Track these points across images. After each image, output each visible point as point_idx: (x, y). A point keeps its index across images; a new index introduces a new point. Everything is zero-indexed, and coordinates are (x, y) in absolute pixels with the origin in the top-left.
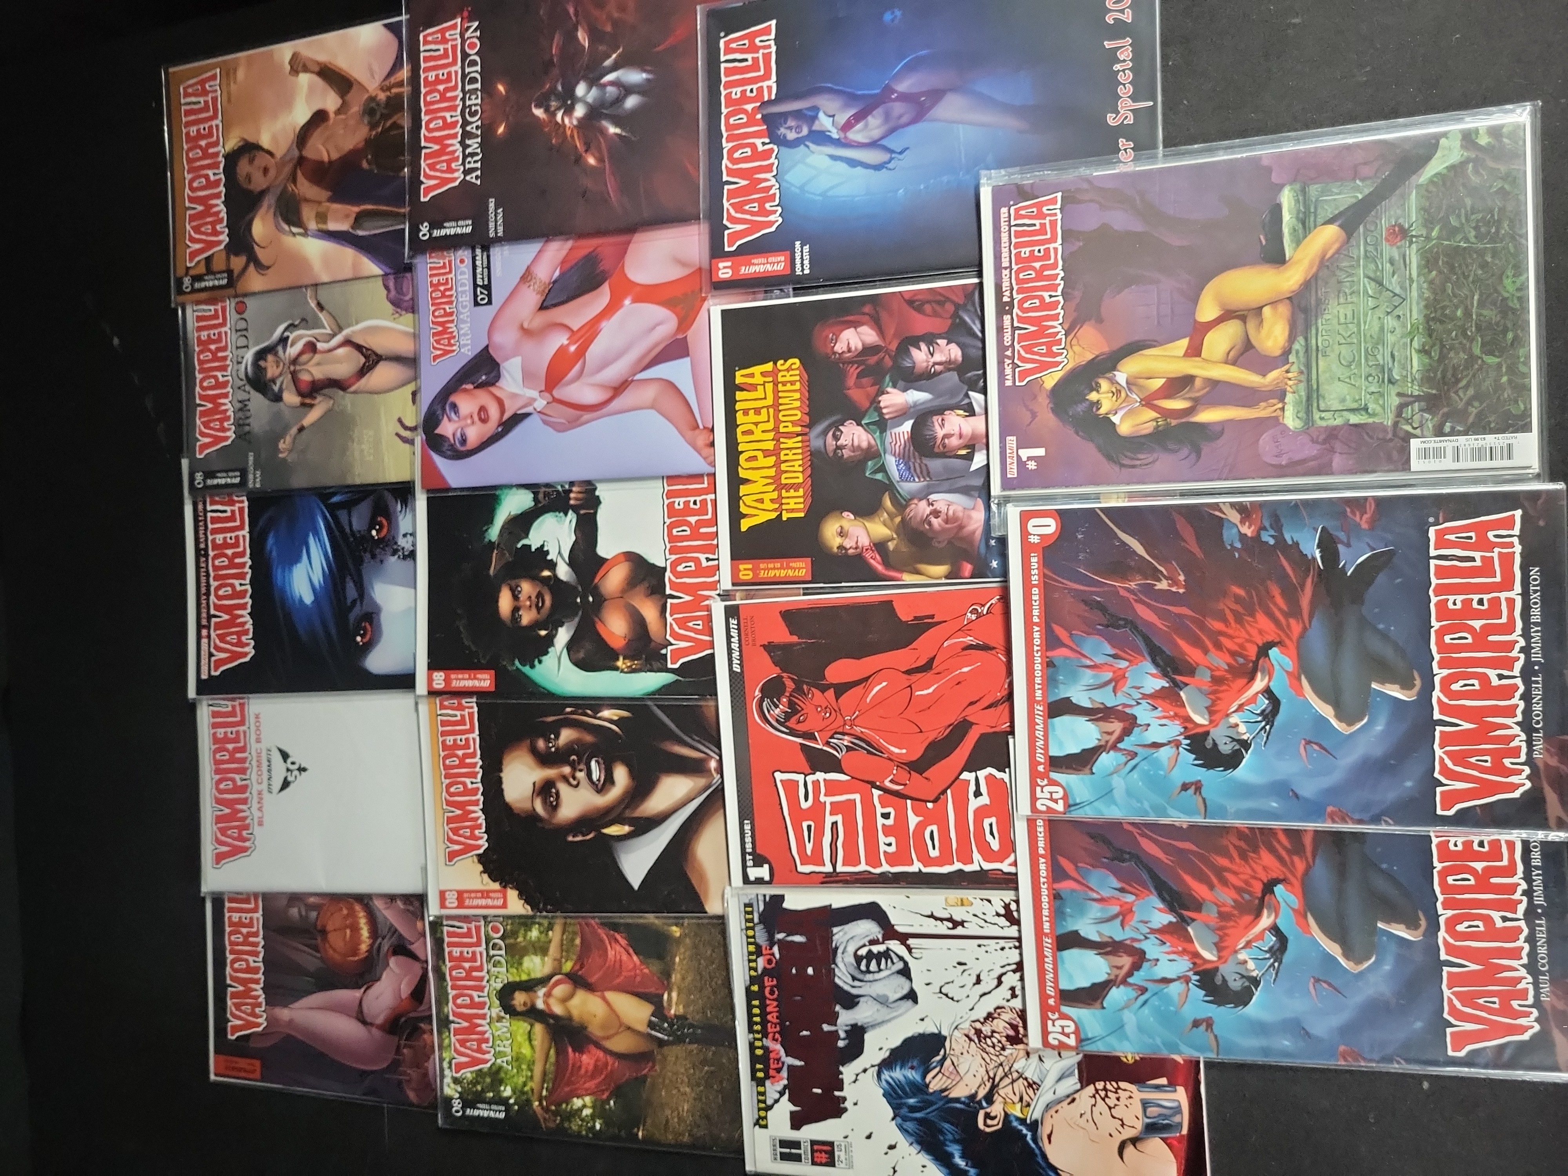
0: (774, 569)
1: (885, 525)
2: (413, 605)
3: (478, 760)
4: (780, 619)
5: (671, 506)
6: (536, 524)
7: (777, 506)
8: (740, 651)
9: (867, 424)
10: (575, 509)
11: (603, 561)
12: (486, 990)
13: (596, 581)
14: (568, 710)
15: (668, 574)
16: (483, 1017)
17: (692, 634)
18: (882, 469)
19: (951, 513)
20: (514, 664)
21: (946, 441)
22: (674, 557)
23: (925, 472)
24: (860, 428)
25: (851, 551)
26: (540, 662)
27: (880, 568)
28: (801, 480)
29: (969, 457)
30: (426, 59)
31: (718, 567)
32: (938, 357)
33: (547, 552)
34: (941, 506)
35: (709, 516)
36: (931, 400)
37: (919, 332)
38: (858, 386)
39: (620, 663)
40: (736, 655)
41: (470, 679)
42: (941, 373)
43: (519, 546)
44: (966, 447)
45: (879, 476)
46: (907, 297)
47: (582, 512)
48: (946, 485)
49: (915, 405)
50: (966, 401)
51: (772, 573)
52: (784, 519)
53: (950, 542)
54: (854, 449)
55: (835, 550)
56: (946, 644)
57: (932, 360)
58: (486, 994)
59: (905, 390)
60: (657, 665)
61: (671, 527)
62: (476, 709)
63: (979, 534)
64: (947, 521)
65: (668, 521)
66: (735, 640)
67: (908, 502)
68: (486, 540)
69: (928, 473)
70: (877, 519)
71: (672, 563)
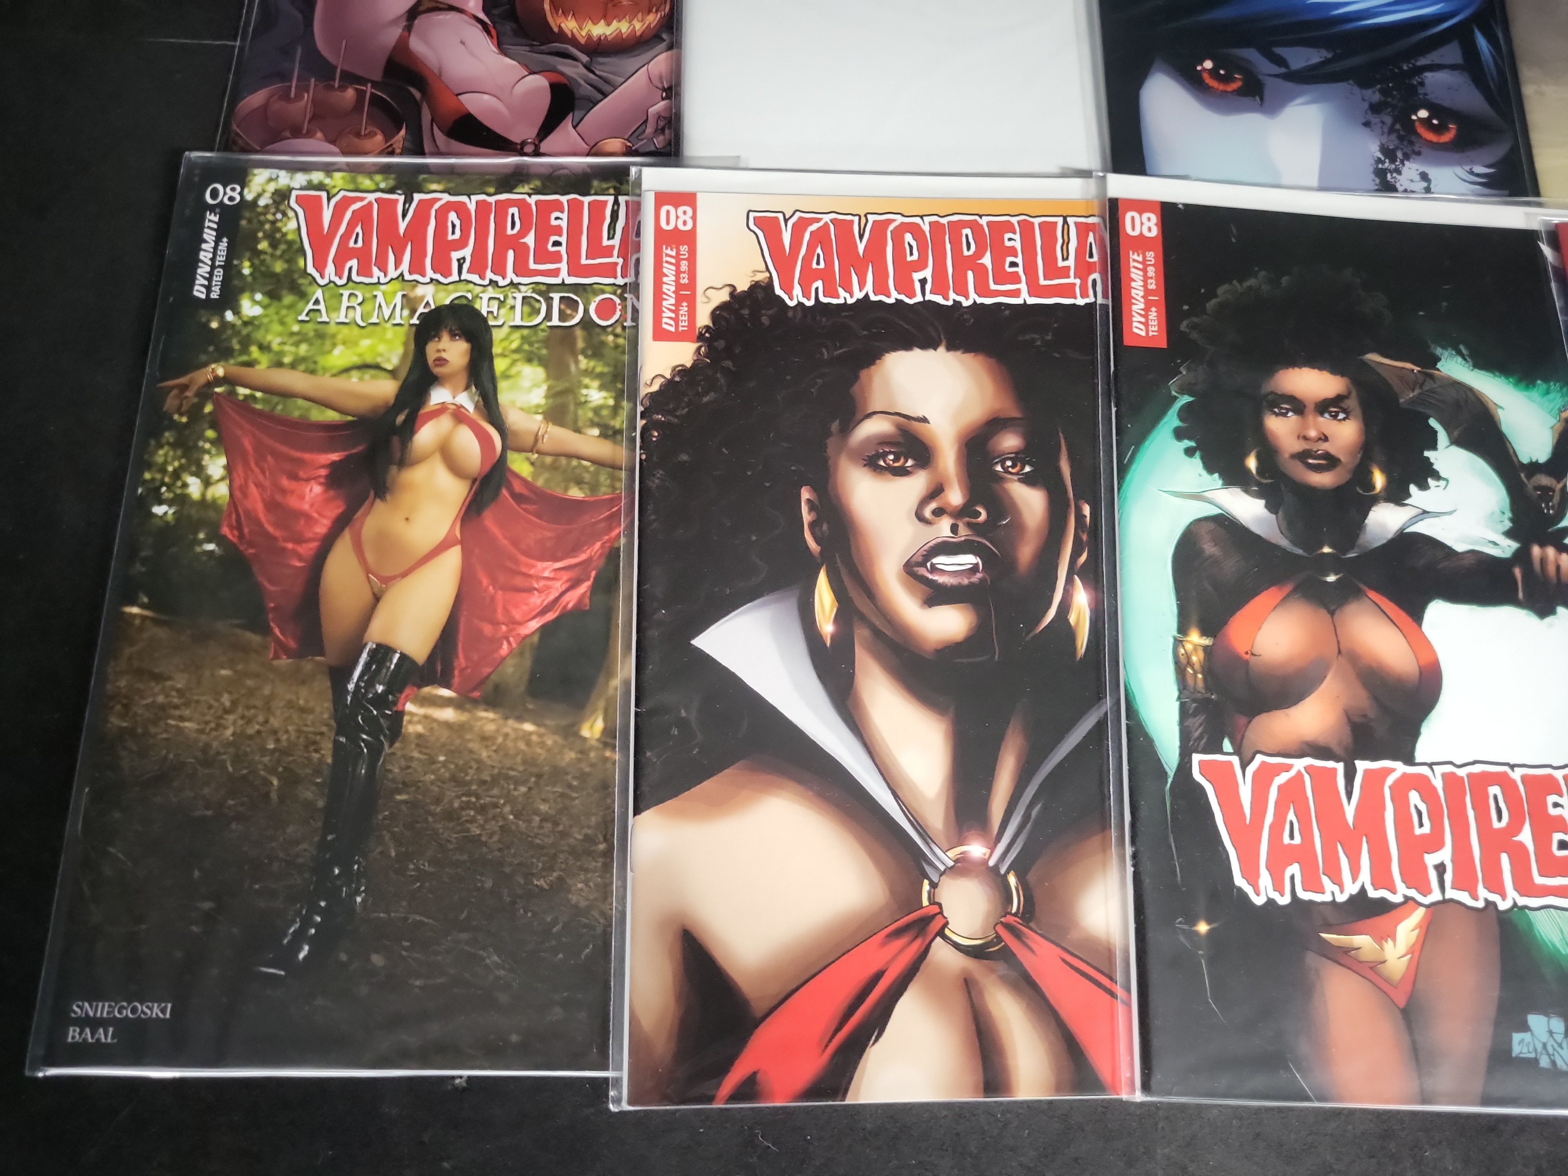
2: (1285, 182)
3: (972, 298)
5: (1551, 785)
6: (1480, 463)
10: (1522, 557)
11: (1417, 615)
12: (475, 278)
13: (1372, 595)
14: (1087, 510)
15: (1400, 768)
16: (417, 266)
17: (1269, 818)
20: (1181, 392)
22: (1438, 784)
26: (1189, 452)
33: (1424, 486)
39: (1195, 638)
41: (1147, 292)
43: (1433, 423)
47: (1517, 572)
58: (465, 276)
60: (1197, 723)
61: (1503, 780)
62: (1081, 302)
65: (1516, 775)
68: (1439, 351)
71: (1424, 779)
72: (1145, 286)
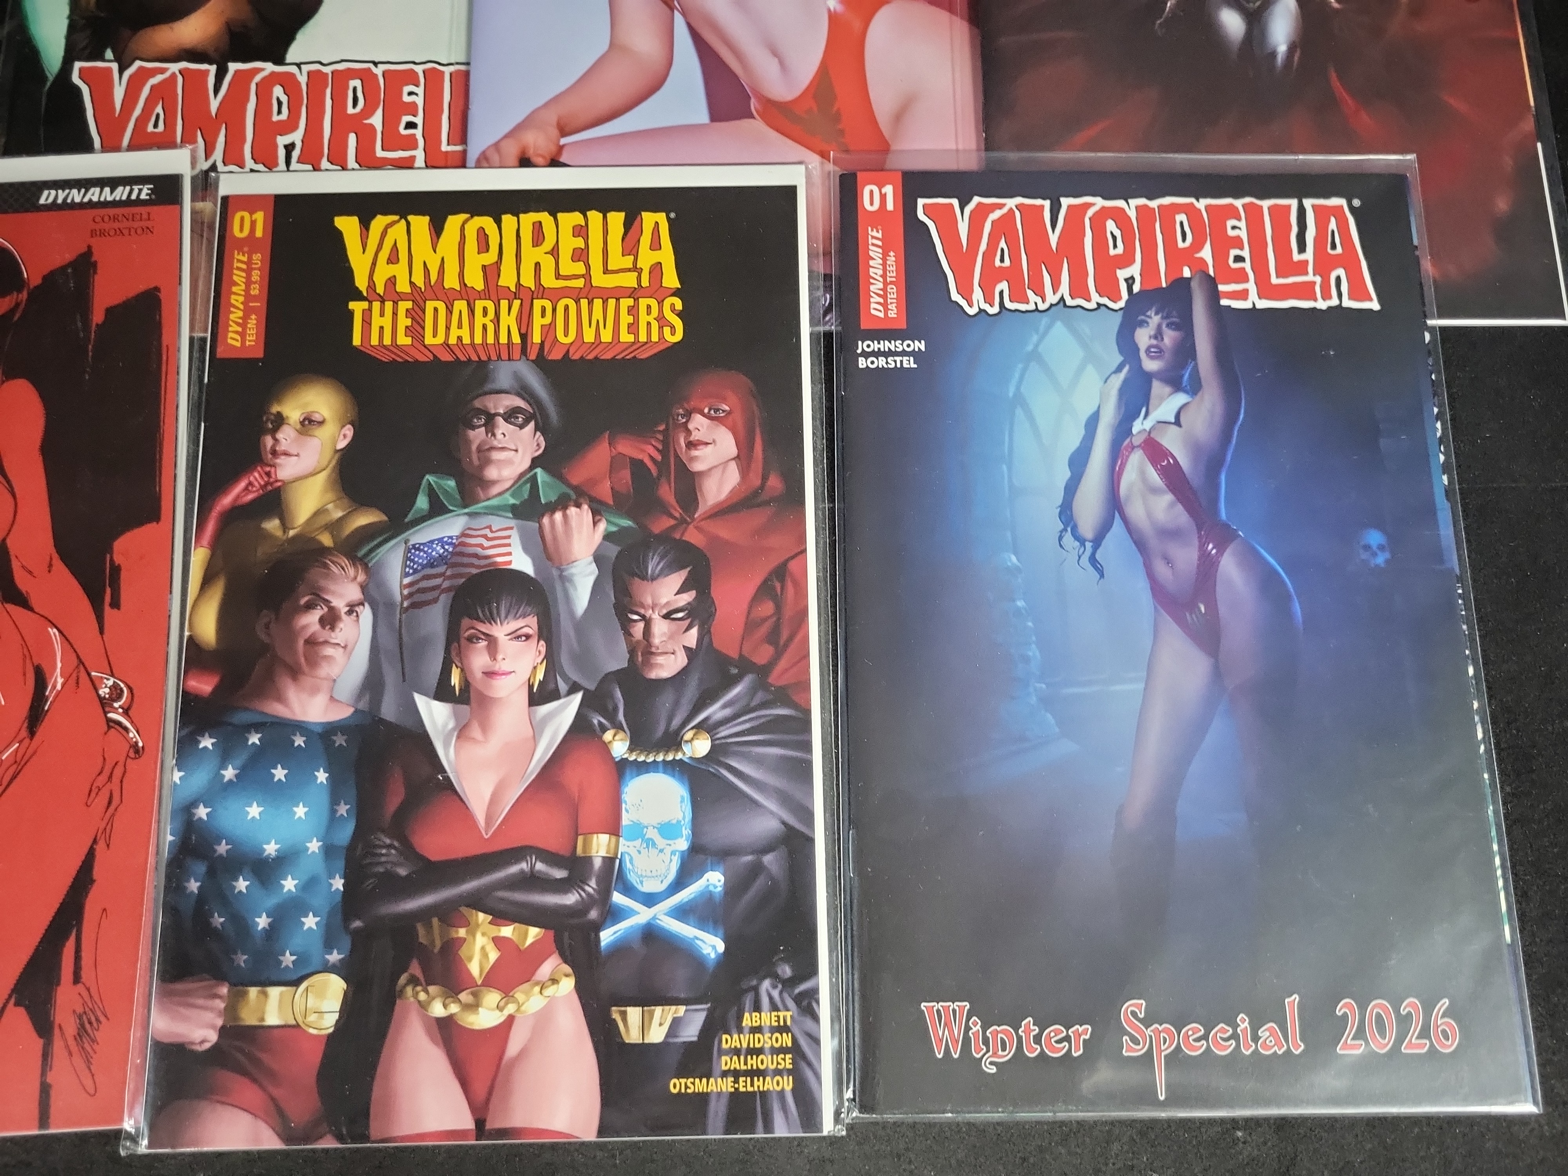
0: (248, 283)
1: (317, 513)
4: (142, 288)
5: (410, 77)
7: (380, 290)
8: (82, 206)
9: (534, 479)
17: (137, 112)
18: (437, 509)
19: (329, 651)
21: (483, 644)
22: (303, 79)
23: (418, 598)
24: (527, 464)
25: (269, 441)
27: (227, 500)
28: (429, 340)
29: (443, 693)
31: (271, 165)
32: (660, 628)
34: (345, 630)
35: (380, 153)
36: (571, 612)
37: (716, 592)
38: (615, 464)
40: (76, 196)
42: (628, 634)
44: (466, 685)
45: (422, 502)
46: (793, 565)
48: (388, 642)
49: (565, 579)
50: (563, 687)
51: (239, 277)
52: (352, 305)
53: (266, 649)
54: (485, 451)
55: (275, 409)
56: (53, 631)
57: (656, 617)
59: (598, 559)
60: (82, 38)
61: (366, 77)
63: (278, 709)
64: (312, 642)
65: (378, 71)
66: (107, 194)
67: (362, 563)
69: (414, 606)
70: (330, 496)
71: (292, 76)
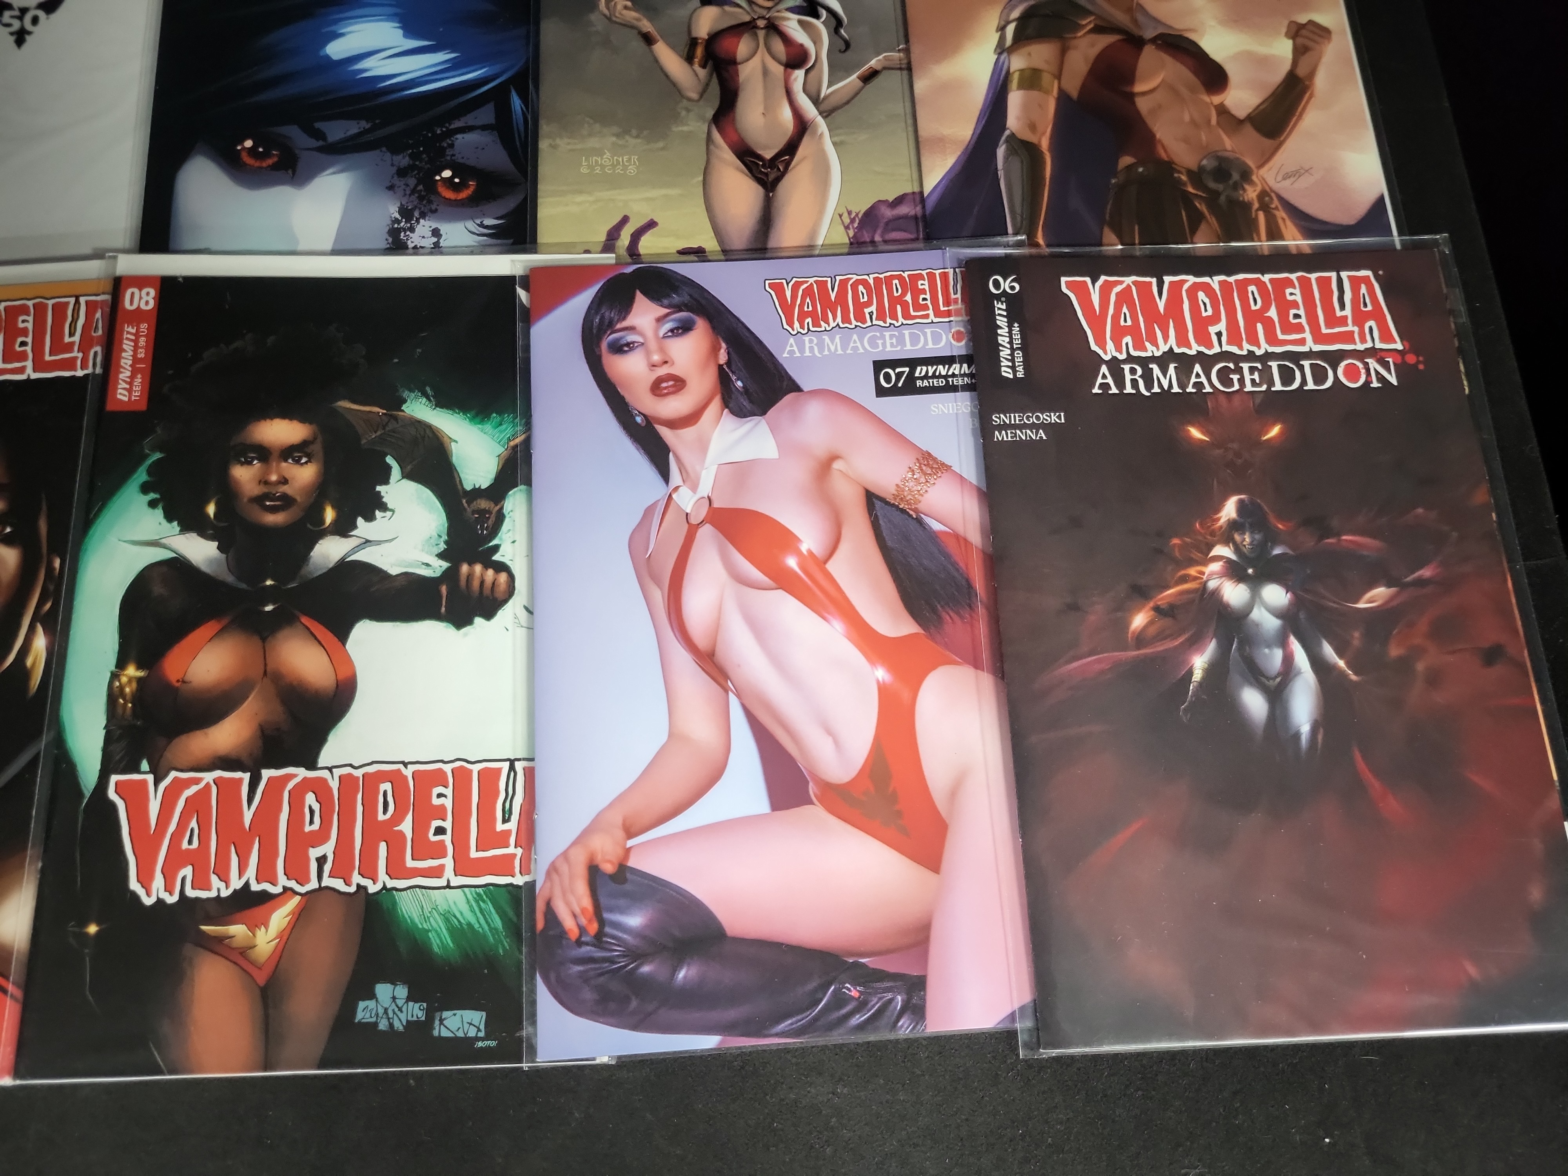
2: (300, 248)
6: (427, 494)
10: (450, 576)
11: (343, 635)
13: (305, 620)
14: (57, 563)
15: (301, 773)
17: (172, 827)
20: (154, 450)
22: (334, 785)
26: (152, 504)
30: (1324, 283)
33: (370, 518)
35: (410, 863)
39: (132, 671)
41: (135, 360)
43: (389, 460)
47: (444, 589)
60: (119, 749)
61: (396, 778)
62: (80, 373)
65: (408, 772)
68: (406, 394)
71: (324, 781)
72: (134, 356)
